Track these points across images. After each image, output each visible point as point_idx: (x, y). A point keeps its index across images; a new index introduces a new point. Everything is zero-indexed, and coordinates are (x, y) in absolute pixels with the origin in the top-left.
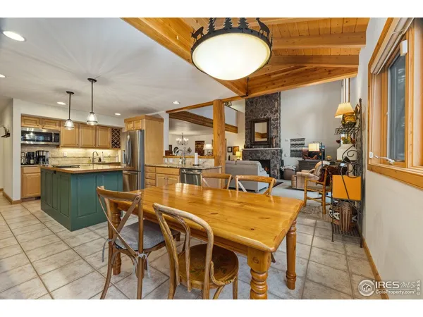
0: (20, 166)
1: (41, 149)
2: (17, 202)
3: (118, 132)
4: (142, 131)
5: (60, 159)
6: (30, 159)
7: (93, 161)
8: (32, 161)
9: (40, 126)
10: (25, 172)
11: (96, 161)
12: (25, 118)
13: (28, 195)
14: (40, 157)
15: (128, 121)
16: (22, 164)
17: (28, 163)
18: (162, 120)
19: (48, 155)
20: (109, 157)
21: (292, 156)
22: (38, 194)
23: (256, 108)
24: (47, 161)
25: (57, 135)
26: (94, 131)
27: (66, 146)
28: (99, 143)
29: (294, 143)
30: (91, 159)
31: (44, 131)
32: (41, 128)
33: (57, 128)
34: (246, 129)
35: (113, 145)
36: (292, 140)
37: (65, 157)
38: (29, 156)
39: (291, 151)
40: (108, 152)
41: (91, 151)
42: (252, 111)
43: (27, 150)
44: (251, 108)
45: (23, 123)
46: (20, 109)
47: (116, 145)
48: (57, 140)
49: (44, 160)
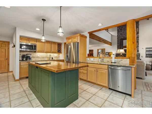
0: (19, 61)
1: (28, 53)
2: (17, 80)
3: (60, 45)
4: (78, 43)
5: (36, 58)
6: (24, 58)
7: (50, 59)
8: (24, 59)
9: (28, 42)
10: (21, 64)
11: (51, 59)
12: (22, 38)
13: (23, 76)
14: (28, 57)
15: (68, 39)
16: (20, 61)
17: (23, 60)
18: (86, 37)
19: (31, 56)
20: (56, 57)
21: (147, 57)
22: (27, 76)
23: (124, 32)
24: (31, 59)
25: (35, 46)
26: (50, 44)
27: (39, 52)
28: (52, 51)
29: (148, 50)
30: (49, 58)
31: (30, 44)
32: (28, 43)
33: (35, 43)
34: (118, 43)
35: (58, 51)
36: (146, 48)
37: (38, 57)
38: (23, 57)
39: (146, 54)
40: (56, 55)
41: (49, 54)
42: (121, 34)
43: (22, 54)
44: (121, 32)
45: (21, 40)
46: (19, 33)
47: (59, 51)
48: (35, 49)
49: (29, 59)
